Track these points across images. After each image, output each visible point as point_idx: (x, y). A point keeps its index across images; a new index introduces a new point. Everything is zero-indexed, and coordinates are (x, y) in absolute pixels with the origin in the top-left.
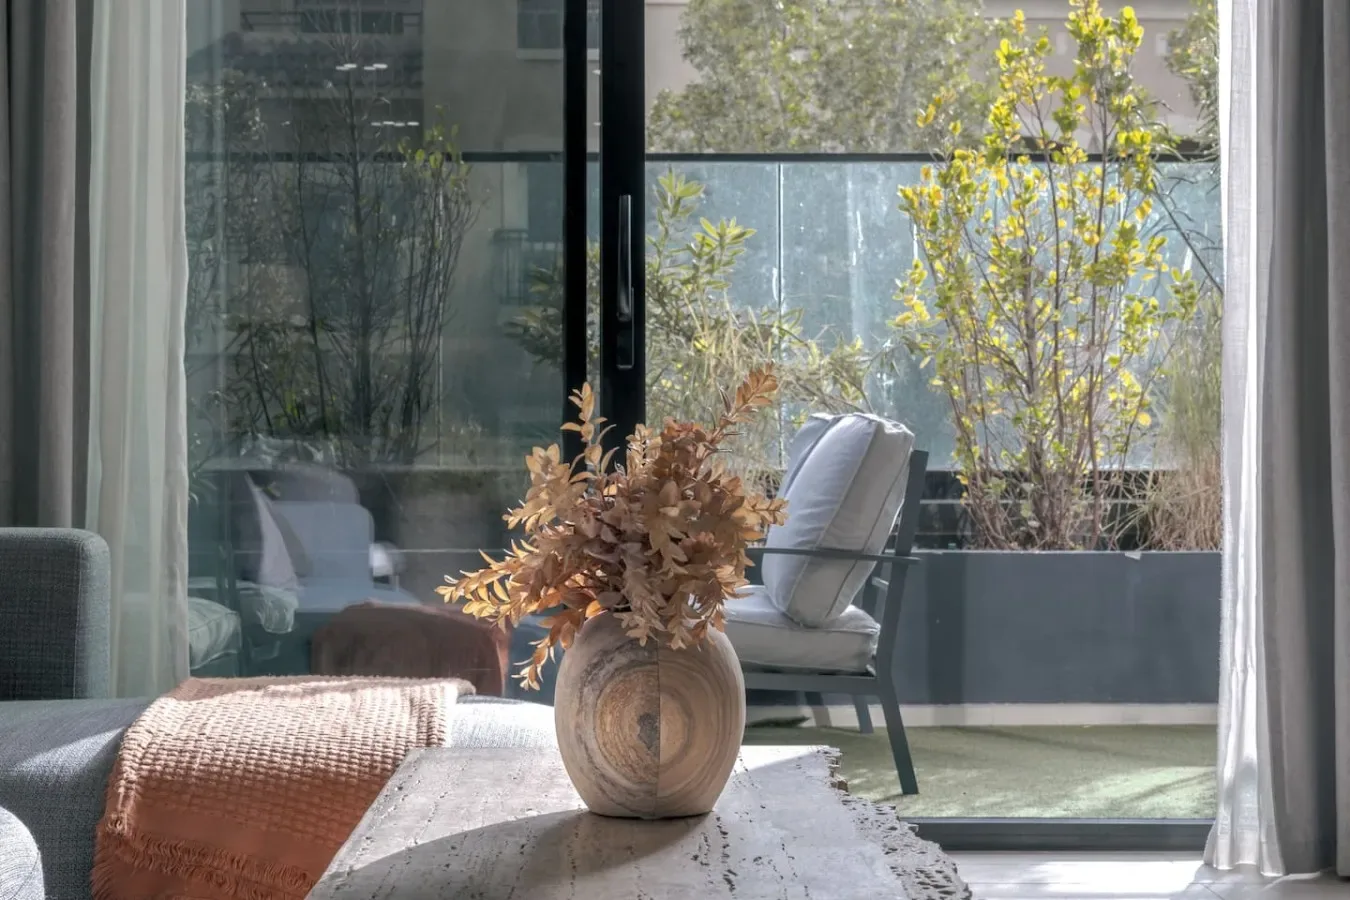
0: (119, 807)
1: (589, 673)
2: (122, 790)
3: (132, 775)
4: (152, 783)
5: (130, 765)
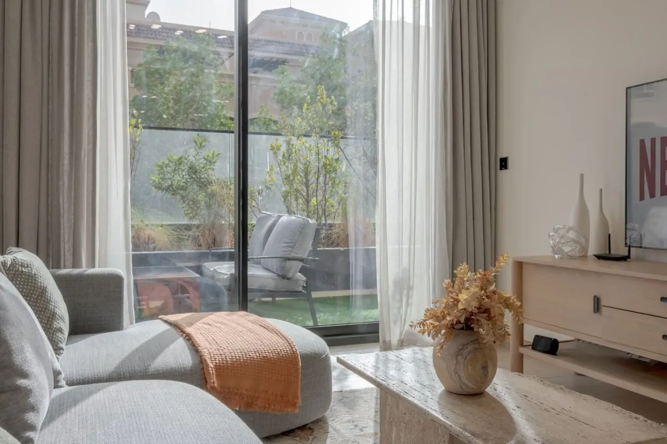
0: (212, 378)
1: (459, 352)
2: (211, 371)
3: (211, 365)
4: (218, 368)
5: (209, 361)
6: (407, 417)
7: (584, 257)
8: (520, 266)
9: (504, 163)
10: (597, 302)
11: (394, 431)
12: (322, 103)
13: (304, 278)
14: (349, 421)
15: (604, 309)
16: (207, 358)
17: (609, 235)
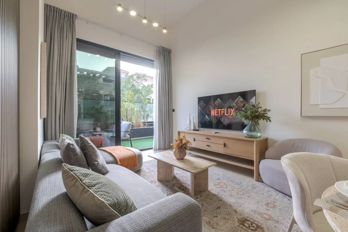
0: (119, 162)
3: (118, 159)
4: (120, 160)
5: (117, 159)
6: (163, 166)
7: (191, 130)
8: (179, 133)
9: (174, 110)
10: (194, 139)
11: (160, 170)
12: (130, 94)
13: (129, 136)
14: (147, 168)
15: (196, 141)
16: (117, 158)
17: (195, 126)
